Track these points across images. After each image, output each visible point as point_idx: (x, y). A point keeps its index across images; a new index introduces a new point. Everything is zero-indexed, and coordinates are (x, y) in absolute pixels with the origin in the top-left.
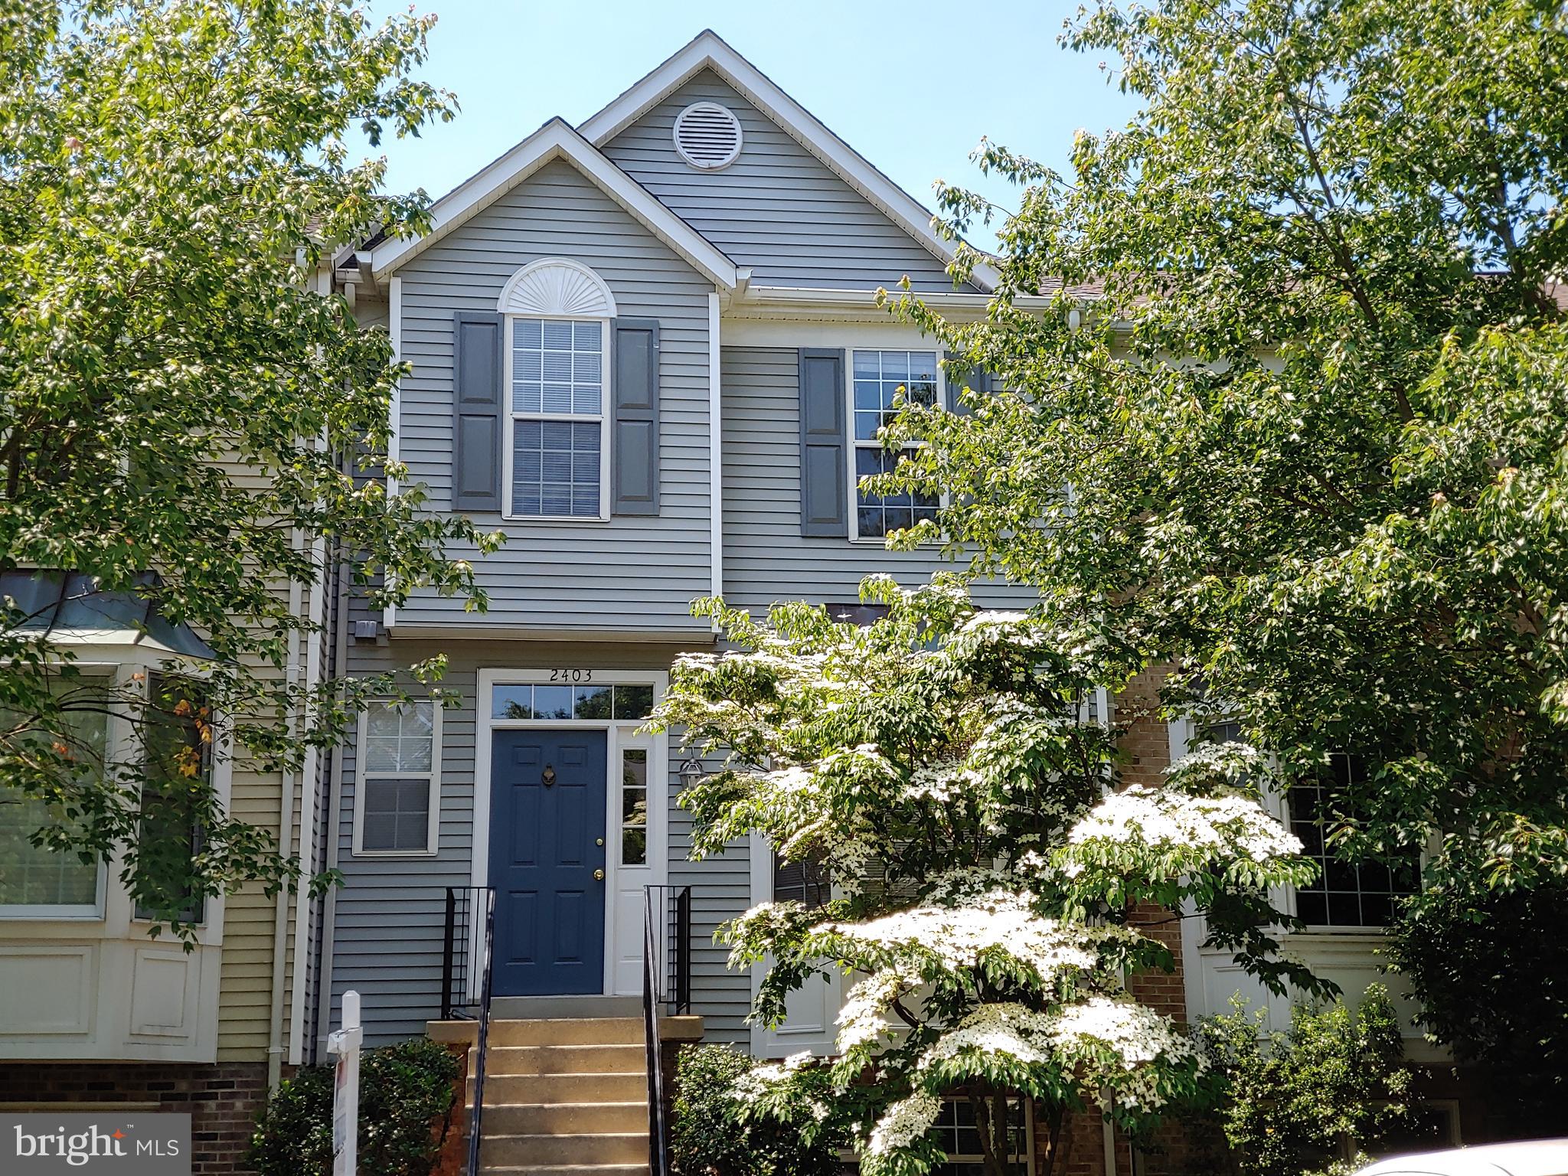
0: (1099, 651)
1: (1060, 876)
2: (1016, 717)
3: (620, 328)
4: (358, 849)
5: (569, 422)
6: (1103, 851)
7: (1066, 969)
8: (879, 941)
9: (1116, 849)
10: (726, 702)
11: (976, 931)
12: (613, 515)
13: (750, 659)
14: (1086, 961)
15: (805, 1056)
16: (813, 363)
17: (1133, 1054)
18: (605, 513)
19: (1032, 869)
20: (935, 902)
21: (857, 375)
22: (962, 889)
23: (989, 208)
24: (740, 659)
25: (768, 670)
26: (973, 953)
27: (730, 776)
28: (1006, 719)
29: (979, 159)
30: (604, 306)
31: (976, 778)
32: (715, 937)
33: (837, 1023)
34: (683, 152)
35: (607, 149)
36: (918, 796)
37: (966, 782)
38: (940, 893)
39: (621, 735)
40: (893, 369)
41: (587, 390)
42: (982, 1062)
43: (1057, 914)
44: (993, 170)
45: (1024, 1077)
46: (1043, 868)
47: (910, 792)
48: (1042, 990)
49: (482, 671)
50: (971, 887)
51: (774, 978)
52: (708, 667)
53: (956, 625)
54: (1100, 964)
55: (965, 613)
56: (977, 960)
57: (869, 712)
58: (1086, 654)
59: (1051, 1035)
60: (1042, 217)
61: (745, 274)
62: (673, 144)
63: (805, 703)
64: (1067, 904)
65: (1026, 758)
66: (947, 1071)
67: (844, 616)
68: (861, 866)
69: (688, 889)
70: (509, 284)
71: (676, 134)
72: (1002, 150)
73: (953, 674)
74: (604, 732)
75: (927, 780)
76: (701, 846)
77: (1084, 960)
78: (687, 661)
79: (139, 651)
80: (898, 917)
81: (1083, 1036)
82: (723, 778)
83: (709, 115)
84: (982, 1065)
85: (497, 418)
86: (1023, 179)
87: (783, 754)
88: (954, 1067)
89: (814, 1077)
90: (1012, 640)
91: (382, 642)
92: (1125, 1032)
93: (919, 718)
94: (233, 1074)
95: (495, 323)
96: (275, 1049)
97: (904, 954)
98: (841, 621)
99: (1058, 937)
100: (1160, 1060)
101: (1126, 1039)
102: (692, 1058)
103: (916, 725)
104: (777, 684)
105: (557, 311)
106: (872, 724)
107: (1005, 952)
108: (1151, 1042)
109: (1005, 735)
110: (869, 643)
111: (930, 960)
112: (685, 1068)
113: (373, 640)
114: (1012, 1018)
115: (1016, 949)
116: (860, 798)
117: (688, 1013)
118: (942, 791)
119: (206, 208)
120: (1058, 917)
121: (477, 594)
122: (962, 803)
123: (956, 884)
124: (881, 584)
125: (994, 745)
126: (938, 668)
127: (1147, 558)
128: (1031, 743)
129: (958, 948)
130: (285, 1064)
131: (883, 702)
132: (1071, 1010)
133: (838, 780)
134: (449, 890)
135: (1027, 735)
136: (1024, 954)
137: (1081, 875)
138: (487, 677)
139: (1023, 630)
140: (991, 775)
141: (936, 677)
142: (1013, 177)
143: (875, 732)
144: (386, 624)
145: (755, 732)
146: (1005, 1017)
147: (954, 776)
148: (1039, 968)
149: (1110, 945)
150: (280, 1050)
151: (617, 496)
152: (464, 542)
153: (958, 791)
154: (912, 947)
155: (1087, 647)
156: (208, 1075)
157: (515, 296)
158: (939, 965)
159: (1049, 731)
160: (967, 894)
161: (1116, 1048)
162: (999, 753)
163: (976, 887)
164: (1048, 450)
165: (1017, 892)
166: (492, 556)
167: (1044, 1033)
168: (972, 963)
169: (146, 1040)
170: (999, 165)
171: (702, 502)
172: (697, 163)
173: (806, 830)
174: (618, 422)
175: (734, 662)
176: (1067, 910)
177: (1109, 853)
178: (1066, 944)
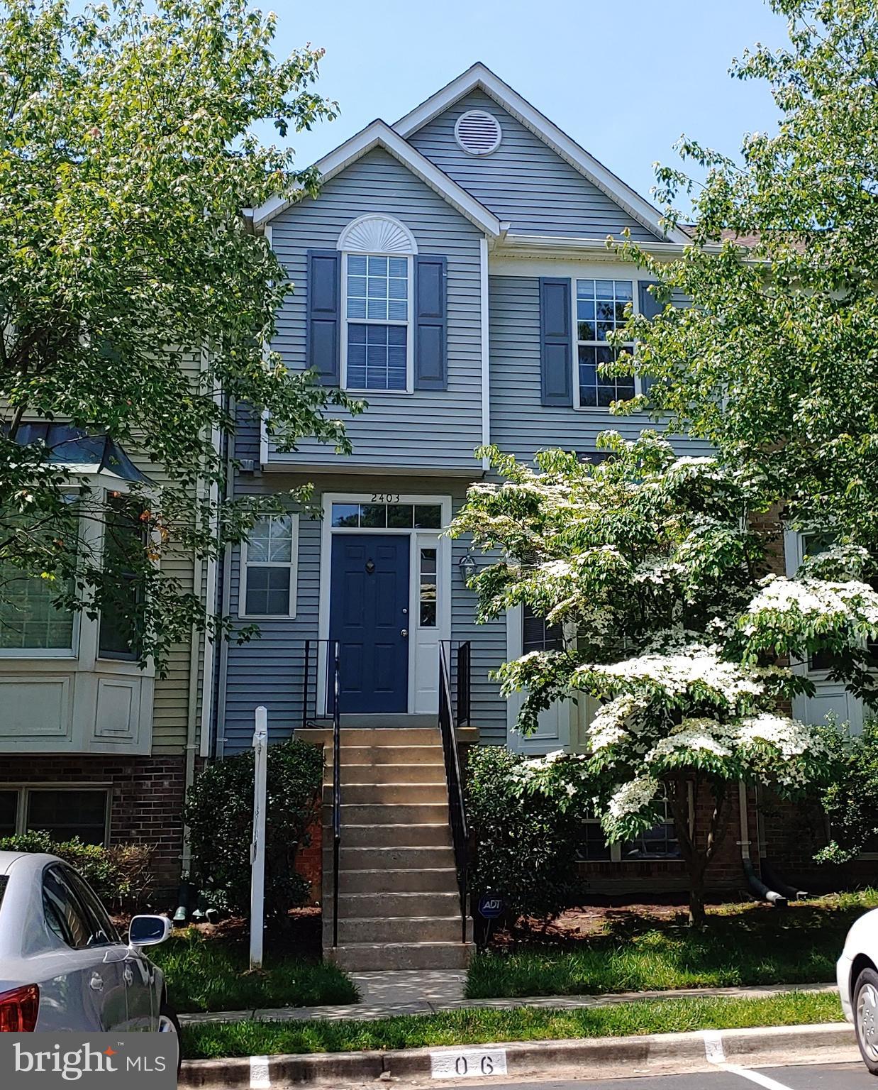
0: (763, 485)
1: (740, 635)
2: (709, 527)
3: (420, 261)
4: (242, 613)
5: (385, 326)
6: (773, 617)
7: (744, 695)
8: (624, 676)
9: (782, 616)
10: (502, 517)
11: (686, 671)
12: (415, 390)
13: (522, 487)
14: (757, 689)
15: (560, 753)
16: (550, 288)
17: (788, 750)
18: (410, 387)
19: (717, 629)
20: (652, 651)
21: (579, 296)
22: (671, 643)
23: (690, 182)
24: (515, 487)
25: (534, 495)
26: (685, 685)
27: (505, 567)
28: (703, 529)
29: (680, 149)
30: (409, 247)
31: (680, 569)
32: (490, 675)
33: (588, 732)
34: (461, 143)
35: (411, 140)
36: (642, 581)
37: (673, 571)
38: (655, 645)
39: (419, 539)
40: (603, 293)
41: (397, 304)
42: (692, 756)
43: (737, 659)
44: (689, 157)
45: (719, 765)
46: (726, 629)
47: (638, 578)
48: (728, 708)
49: (325, 494)
50: (677, 641)
51: (530, 702)
52: (493, 493)
53: (664, 466)
54: (766, 690)
55: (670, 458)
56: (687, 689)
57: (609, 523)
58: (752, 485)
59: (734, 738)
60: (726, 189)
61: (506, 226)
62: (455, 138)
63: (558, 518)
64: (745, 653)
65: (716, 555)
66: (669, 762)
67: (586, 459)
68: (604, 627)
69: (468, 643)
70: (345, 231)
71: (456, 131)
72: (695, 144)
73: (664, 498)
74: (408, 537)
75: (648, 569)
76: (484, 614)
77: (755, 688)
78: (476, 488)
79: (100, 478)
80: (633, 661)
81: (756, 739)
82: (500, 568)
83: (480, 119)
84: (692, 758)
85: (336, 323)
86: (708, 163)
87: (544, 551)
88: (673, 760)
89: (566, 768)
90: (708, 476)
91: (257, 474)
92: (784, 736)
93: (642, 528)
94: (162, 763)
95: (336, 257)
96: (191, 746)
97: (640, 685)
98: (584, 462)
99: (738, 674)
100: (806, 754)
101: (784, 740)
102: (479, 755)
103: (641, 533)
104: (539, 505)
105: (377, 250)
106: (611, 532)
107: (705, 684)
108: (801, 742)
109: (702, 540)
110: (605, 477)
111: (657, 689)
112: (474, 760)
113: (252, 472)
114: (707, 728)
115: (711, 681)
116: (606, 582)
117: (469, 726)
118: (659, 577)
119: (183, 177)
120: (739, 662)
121: (346, 443)
122: (671, 585)
123: (667, 639)
124: (610, 437)
125: (695, 546)
126: (653, 494)
127: (797, 421)
128: (720, 545)
129: (675, 682)
130: (197, 756)
131: (618, 517)
132: (747, 722)
133: (591, 569)
134: (307, 642)
135: (717, 540)
136: (717, 685)
137: (754, 633)
138: (328, 499)
139: (713, 469)
140: (694, 565)
141: (653, 500)
142: (702, 162)
143: (613, 537)
144: (261, 462)
145: (524, 536)
146: (703, 727)
147: (665, 567)
148: (726, 694)
149: (773, 679)
150: (194, 747)
151: (418, 376)
152: (340, 408)
153: (669, 577)
154: (643, 681)
155: (754, 481)
156: (145, 763)
157: (348, 239)
158: (663, 692)
159: (732, 538)
160: (674, 646)
161: (778, 746)
162: (698, 552)
163: (681, 642)
164: (731, 348)
165: (708, 645)
166: (358, 417)
167: (729, 737)
168: (684, 691)
169: (106, 739)
170: (693, 154)
171: (476, 381)
172: (470, 150)
173: (565, 603)
174: (418, 326)
175: (511, 489)
176: (745, 657)
177: (777, 619)
178: (744, 679)
